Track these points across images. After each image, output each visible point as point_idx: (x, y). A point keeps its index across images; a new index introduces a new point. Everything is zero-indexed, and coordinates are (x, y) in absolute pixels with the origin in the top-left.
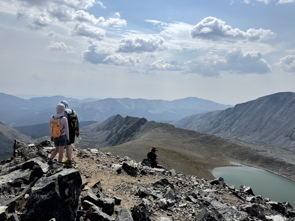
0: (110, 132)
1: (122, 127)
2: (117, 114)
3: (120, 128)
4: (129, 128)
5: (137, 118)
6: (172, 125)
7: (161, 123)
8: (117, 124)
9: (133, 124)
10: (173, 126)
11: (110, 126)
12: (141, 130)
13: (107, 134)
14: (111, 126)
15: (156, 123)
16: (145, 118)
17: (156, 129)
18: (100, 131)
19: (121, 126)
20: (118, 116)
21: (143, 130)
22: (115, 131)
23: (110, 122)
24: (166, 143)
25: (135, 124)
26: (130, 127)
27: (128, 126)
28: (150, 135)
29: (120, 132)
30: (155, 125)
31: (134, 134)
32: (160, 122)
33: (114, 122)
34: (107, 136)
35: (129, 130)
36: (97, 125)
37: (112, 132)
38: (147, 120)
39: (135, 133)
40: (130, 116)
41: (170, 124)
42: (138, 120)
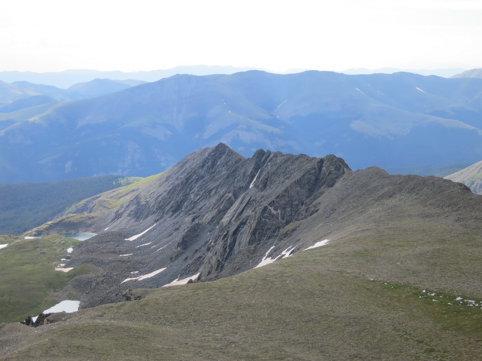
0: (188, 219)
1: (239, 200)
2: (213, 145)
3: (231, 203)
4: (270, 200)
5: (302, 156)
6: (460, 185)
7: (410, 178)
8: (217, 187)
9: (288, 183)
10: (466, 189)
11: (186, 196)
12: (321, 208)
13: (177, 229)
14: (192, 196)
15: (388, 177)
16: (338, 155)
17: (391, 202)
18: (147, 216)
19: (236, 196)
20: (221, 149)
21: (334, 210)
22: (208, 217)
23: (187, 179)
24: (435, 264)
25: (299, 182)
26: (273, 198)
27: (265, 193)
28: (363, 231)
29: (230, 222)
30: (383, 187)
31: (294, 230)
32: (405, 173)
33: (203, 177)
34: (178, 237)
35: (270, 214)
36: (136, 193)
37: (196, 221)
38: (347, 167)
39: (296, 223)
40: (273, 150)
41: (449, 181)
42: (308, 166)
